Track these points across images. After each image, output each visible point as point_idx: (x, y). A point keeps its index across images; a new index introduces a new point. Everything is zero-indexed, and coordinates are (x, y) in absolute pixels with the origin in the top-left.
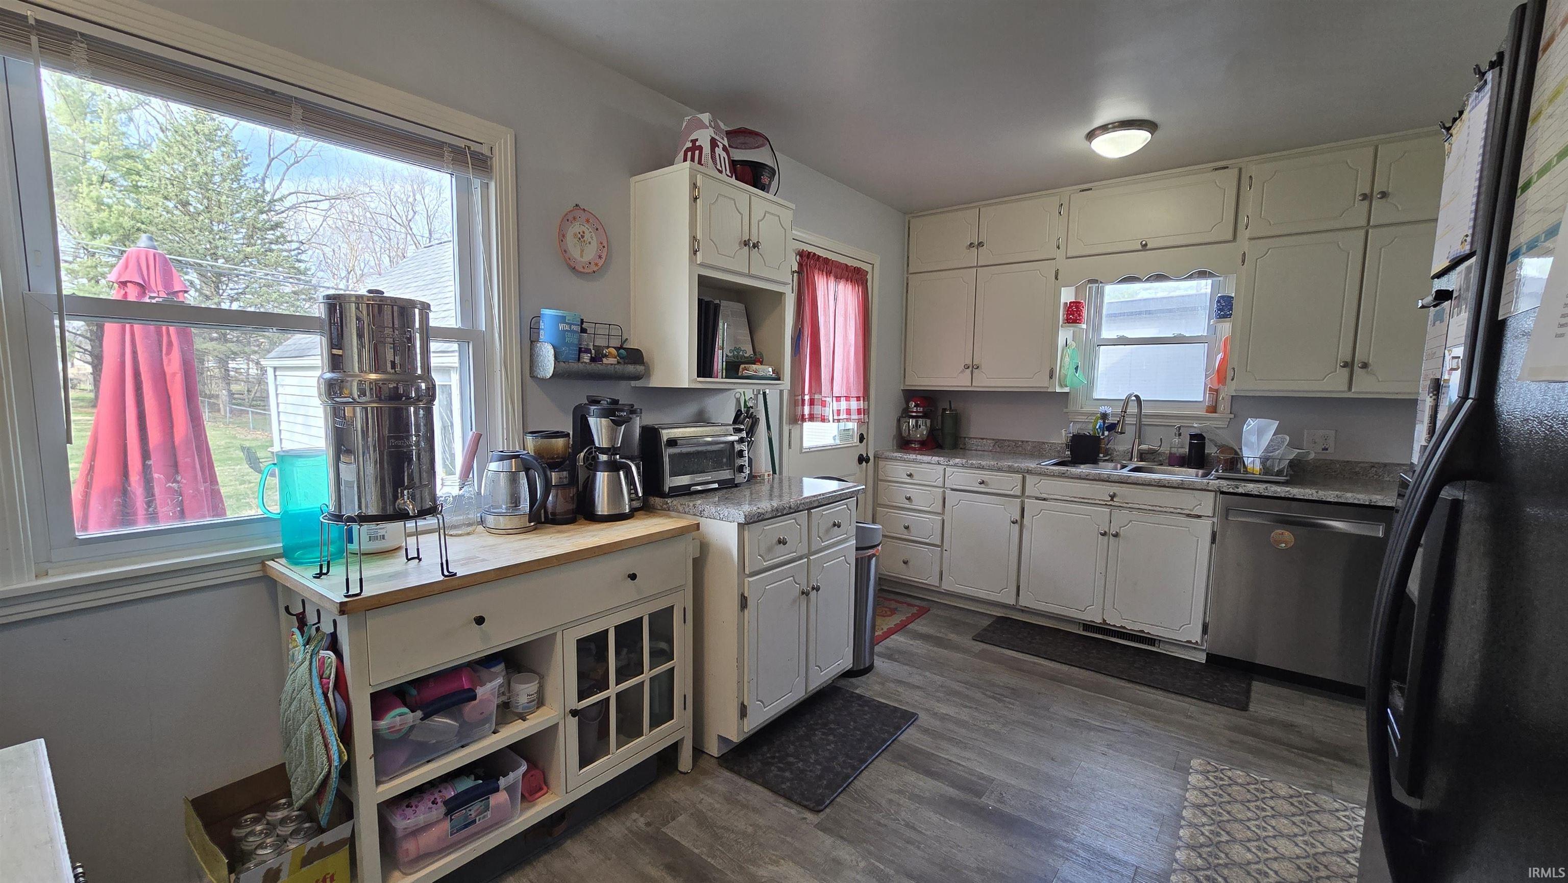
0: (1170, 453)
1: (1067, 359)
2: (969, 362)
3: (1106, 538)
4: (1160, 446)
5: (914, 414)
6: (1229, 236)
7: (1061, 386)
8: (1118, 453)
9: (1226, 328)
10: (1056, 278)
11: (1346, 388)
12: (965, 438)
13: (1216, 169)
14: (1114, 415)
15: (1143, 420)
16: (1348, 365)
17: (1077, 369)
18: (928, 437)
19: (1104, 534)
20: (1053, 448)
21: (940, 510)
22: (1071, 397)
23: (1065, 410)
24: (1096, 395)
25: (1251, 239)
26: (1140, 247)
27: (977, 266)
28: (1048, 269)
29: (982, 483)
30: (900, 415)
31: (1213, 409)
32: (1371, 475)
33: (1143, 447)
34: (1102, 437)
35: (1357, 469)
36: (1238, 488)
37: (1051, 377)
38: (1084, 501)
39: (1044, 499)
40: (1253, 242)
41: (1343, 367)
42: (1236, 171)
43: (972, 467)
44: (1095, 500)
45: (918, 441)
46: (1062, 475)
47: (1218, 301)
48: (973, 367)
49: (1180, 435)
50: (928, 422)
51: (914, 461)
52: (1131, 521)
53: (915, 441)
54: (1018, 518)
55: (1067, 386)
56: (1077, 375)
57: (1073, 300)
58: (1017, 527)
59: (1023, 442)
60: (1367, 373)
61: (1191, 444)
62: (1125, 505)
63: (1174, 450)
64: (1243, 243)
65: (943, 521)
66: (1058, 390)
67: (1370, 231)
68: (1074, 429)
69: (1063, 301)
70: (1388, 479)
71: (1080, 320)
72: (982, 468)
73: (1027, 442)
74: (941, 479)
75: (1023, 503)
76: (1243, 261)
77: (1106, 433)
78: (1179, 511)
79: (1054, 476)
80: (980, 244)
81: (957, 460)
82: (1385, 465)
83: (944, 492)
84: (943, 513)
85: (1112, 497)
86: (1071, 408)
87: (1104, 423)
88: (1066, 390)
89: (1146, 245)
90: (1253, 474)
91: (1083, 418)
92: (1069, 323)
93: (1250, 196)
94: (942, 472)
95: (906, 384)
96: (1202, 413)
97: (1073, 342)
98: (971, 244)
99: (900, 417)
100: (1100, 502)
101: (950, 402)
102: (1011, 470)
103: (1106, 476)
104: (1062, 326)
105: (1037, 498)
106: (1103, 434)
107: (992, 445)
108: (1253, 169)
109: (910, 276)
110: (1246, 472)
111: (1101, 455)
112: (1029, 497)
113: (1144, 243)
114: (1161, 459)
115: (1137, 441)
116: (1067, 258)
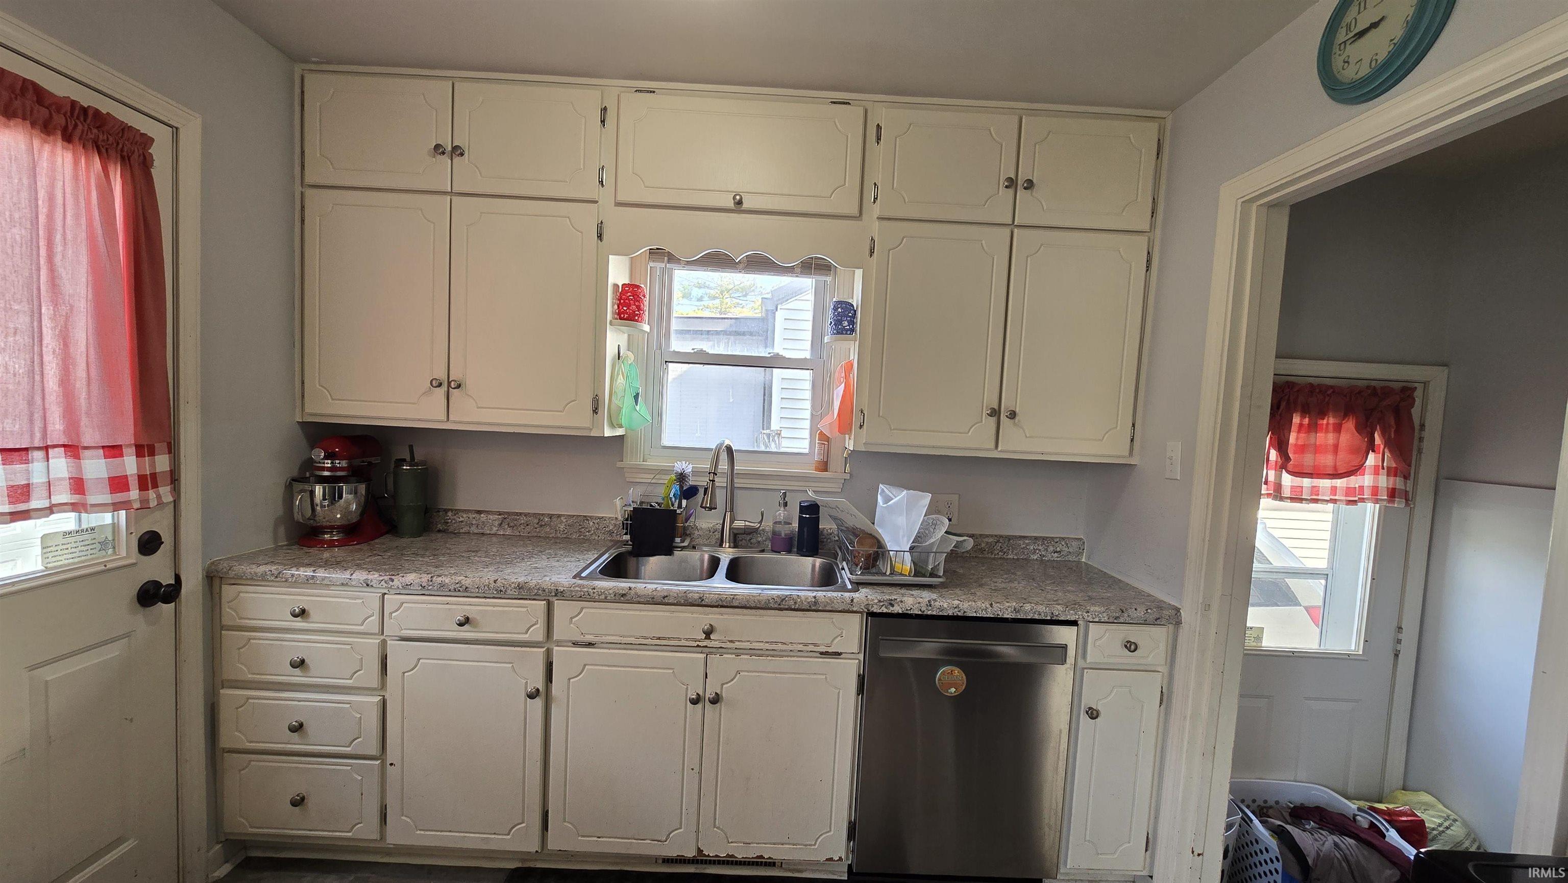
0: (774, 533)
1: (620, 380)
2: (442, 375)
3: (700, 706)
4: (761, 522)
5: (326, 473)
6: (855, 211)
7: (612, 426)
8: (700, 533)
9: (850, 349)
10: (600, 237)
11: (992, 445)
12: (446, 511)
13: (834, 103)
14: (695, 473)
15: (736, 480)
16: (995, 413)
17: (636, 397)
18: (362, 514)
19: (695, 702)
20: (601, 526)
21: (375, 682)
22: (628, 443)
23: (619, 464)
24: (667, 441)
25: (880, 218)
26: (731, 204)
27: (451, 193)
28: (587, 219)
29: (466, 622)
30: (295, 473)
31: (824, 466)
32: (996, 552)
33: (738, 524)
34: (678, 511)
35: (983, 545)
36: (893, 606)
37: (595, 411)
38: (661, 643)
39: (590, 645)
40: (885, 223)
41: (990, 415)
42: (861, 111)
43: (444, 590)
44: (679, 639)
45: (339, 527)
46: (622, 598)
47: (835, 309)
48: (449, 383)
49: (786, 504)
50: (362, 488)
51: (309, 582)
52: (738, 672)
53: (332, 527)
54: (541, 686)
55: (621, 426)
56: (638, 408)
57: (627, 282)
58: (539, 702)
59: (551, 516)
60: (1015, 424)
61: (800, 518)
62: (729, 645)
63: (779, 528)
64: (872, 226)
65: (384, 702)
66: (608, 433)
67: (1016, 230)
68: (634, 496)
69: (611, 281)
70: (1011, 557)
71: (639, 315)
72: (463, 591)
73: (559, 516)
74: (375, 619)
75: (549, 654)
76: (872, 253)
77: (684, 502)
78: (811, 648)
79: (606, 600)
80: (457, 151)
81: (411, 577)
82: (1009, 538)
83: (384, 642)
84: (383, 685)
85: (708, 634)
86: (629, 461)
87: (681, 487)
88: (619, 432)
89: (740, 203)
90: (901, 574)
91: (647, 478)
92: (621, 319)
93: (878, 153)
94: (377, 604)
95: (307, 410)
96: (811, 471)
97: (630, 353)
98: (437, 147)
99: (294, 480)
100: (687, 643)
101: (411, 447)
102: (524, 592)
103: (696, 596)
104: (611, 324)
105: (575, 644)
106: (680, 506)
107: (497, 523)
108: (883, 114)
109: (309, 192)
110: (893, 573)
111: (678, 540)
112: (559, 643)
113: (738, 197)
114: (760, 539)
115: (728, 514)
116: (619, 204)
